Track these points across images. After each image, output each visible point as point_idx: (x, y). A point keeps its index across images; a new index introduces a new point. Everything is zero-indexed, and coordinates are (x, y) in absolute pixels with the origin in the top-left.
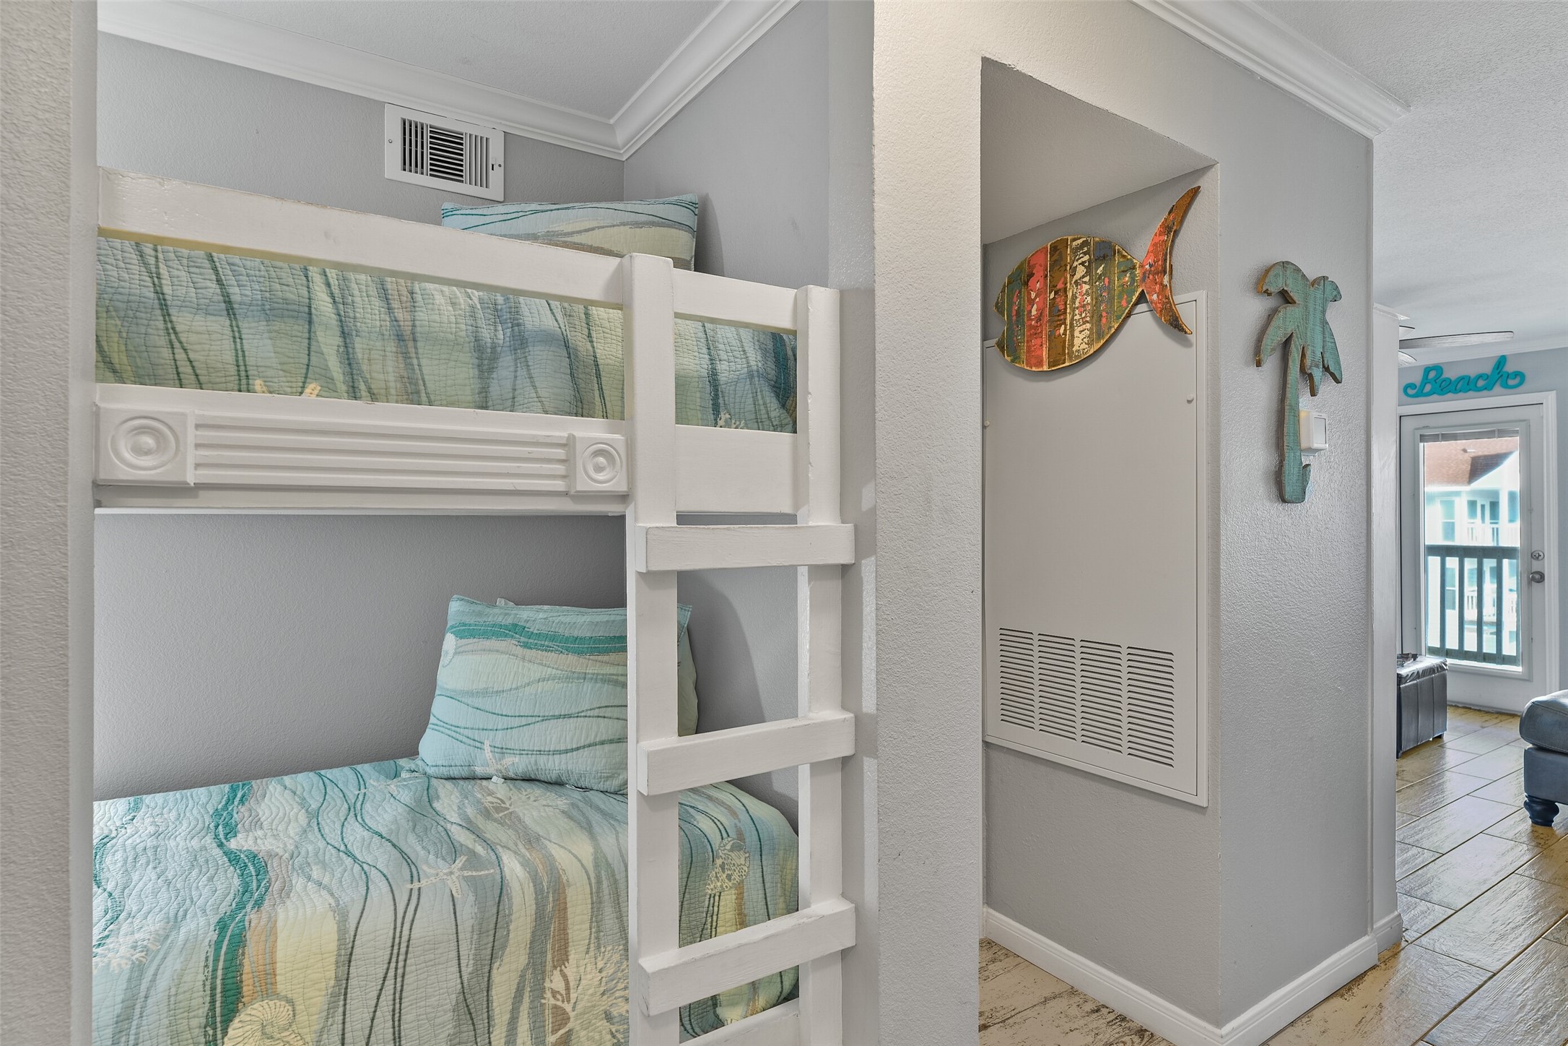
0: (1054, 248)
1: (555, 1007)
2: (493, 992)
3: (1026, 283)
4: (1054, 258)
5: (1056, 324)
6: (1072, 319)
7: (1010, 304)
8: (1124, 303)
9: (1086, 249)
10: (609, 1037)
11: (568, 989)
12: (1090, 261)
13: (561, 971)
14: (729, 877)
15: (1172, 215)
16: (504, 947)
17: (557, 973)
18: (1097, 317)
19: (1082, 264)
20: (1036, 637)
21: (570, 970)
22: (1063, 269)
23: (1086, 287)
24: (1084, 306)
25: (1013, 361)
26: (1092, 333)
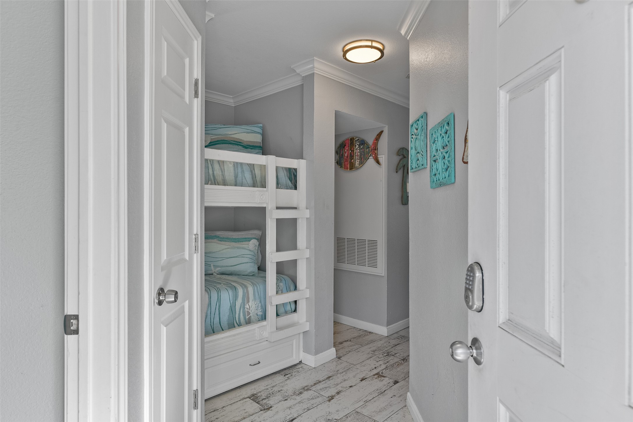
0: (351, 139)
1: (247, 311)
2: (236, 307)
3: (344, 147)
4: (351, 142)
5: (351, 159)
6: (355, 158)
7: (340, 152)
8: (367, 156)
9: (358, 141)
10: (257, 318)
11: (250, 308)
12: (359, 144)
13: (248, 304)
14: (279, 288)
15: (378, 136)
16: (238, 298)
17: (247, 304)
18: (361, 159)
19: (358, 144)
20: (346, 239)
21: (250, 304)
22: (353, 145)
23: (358, 151)
24: (358, 155)
25: (340, 167)
26: (360, 162)
